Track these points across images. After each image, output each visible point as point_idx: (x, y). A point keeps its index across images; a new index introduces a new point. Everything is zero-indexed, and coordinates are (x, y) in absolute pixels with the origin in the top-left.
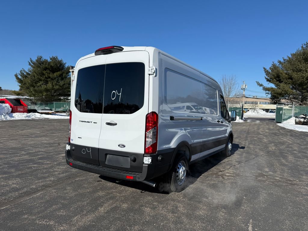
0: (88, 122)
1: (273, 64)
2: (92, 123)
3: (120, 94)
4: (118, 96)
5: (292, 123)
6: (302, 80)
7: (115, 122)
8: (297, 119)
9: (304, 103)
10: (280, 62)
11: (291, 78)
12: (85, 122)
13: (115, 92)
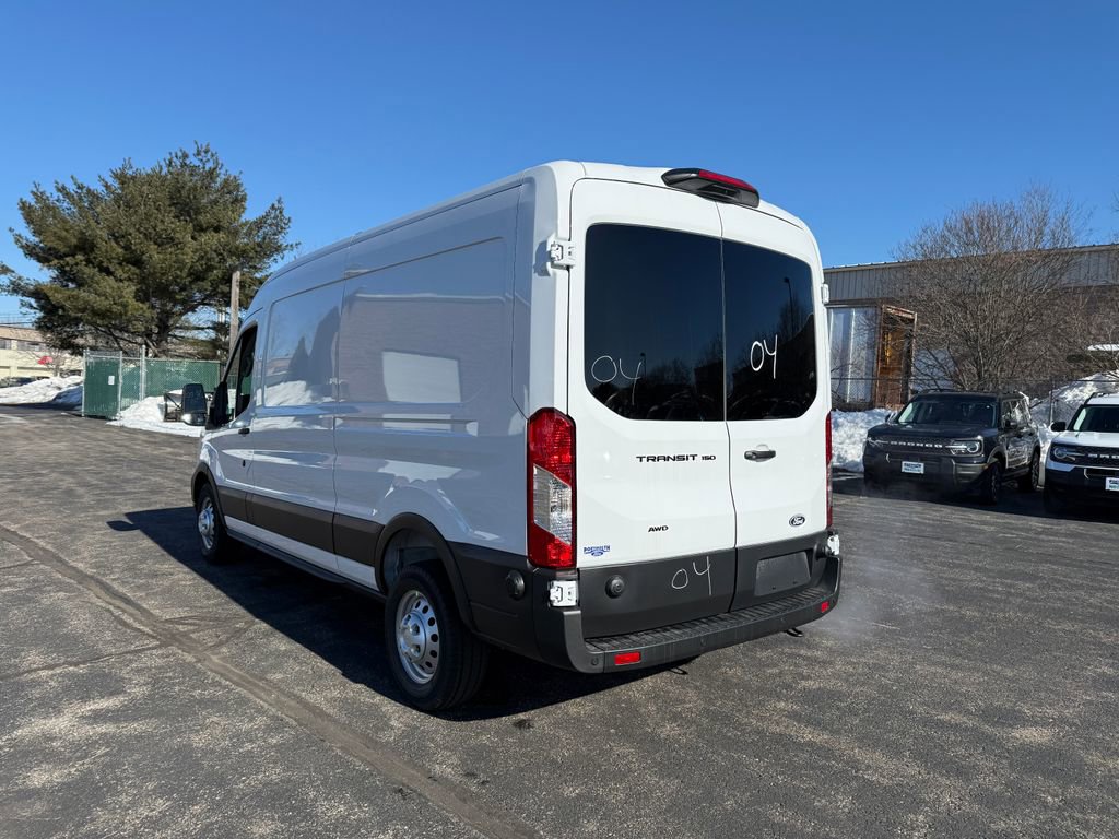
0: (681, 458)
1: (35, 190)
2: (698, 458)
3: (775, 353)
4: (769, 359)
5: (154, 420)
6: (179, 273)
7: (771, 448)
8: (170, 403)
9: (164, 351)
10: (62, 189)
11: (138, 262)
12: (666, 459)
13: (760, 345)
